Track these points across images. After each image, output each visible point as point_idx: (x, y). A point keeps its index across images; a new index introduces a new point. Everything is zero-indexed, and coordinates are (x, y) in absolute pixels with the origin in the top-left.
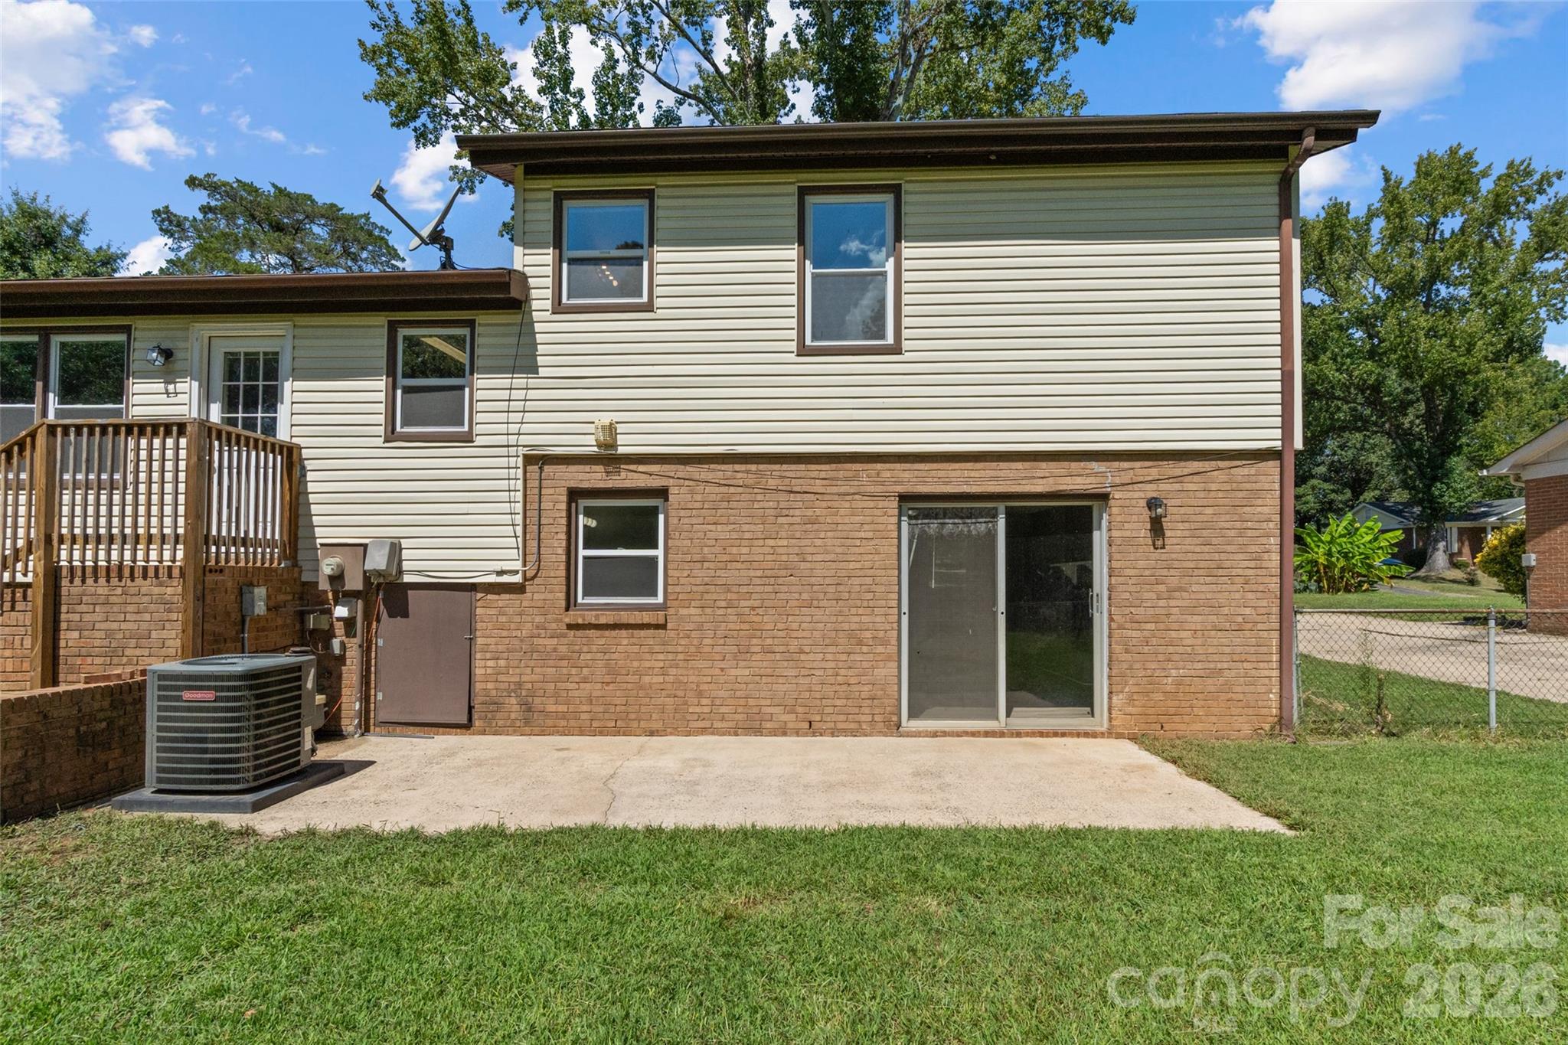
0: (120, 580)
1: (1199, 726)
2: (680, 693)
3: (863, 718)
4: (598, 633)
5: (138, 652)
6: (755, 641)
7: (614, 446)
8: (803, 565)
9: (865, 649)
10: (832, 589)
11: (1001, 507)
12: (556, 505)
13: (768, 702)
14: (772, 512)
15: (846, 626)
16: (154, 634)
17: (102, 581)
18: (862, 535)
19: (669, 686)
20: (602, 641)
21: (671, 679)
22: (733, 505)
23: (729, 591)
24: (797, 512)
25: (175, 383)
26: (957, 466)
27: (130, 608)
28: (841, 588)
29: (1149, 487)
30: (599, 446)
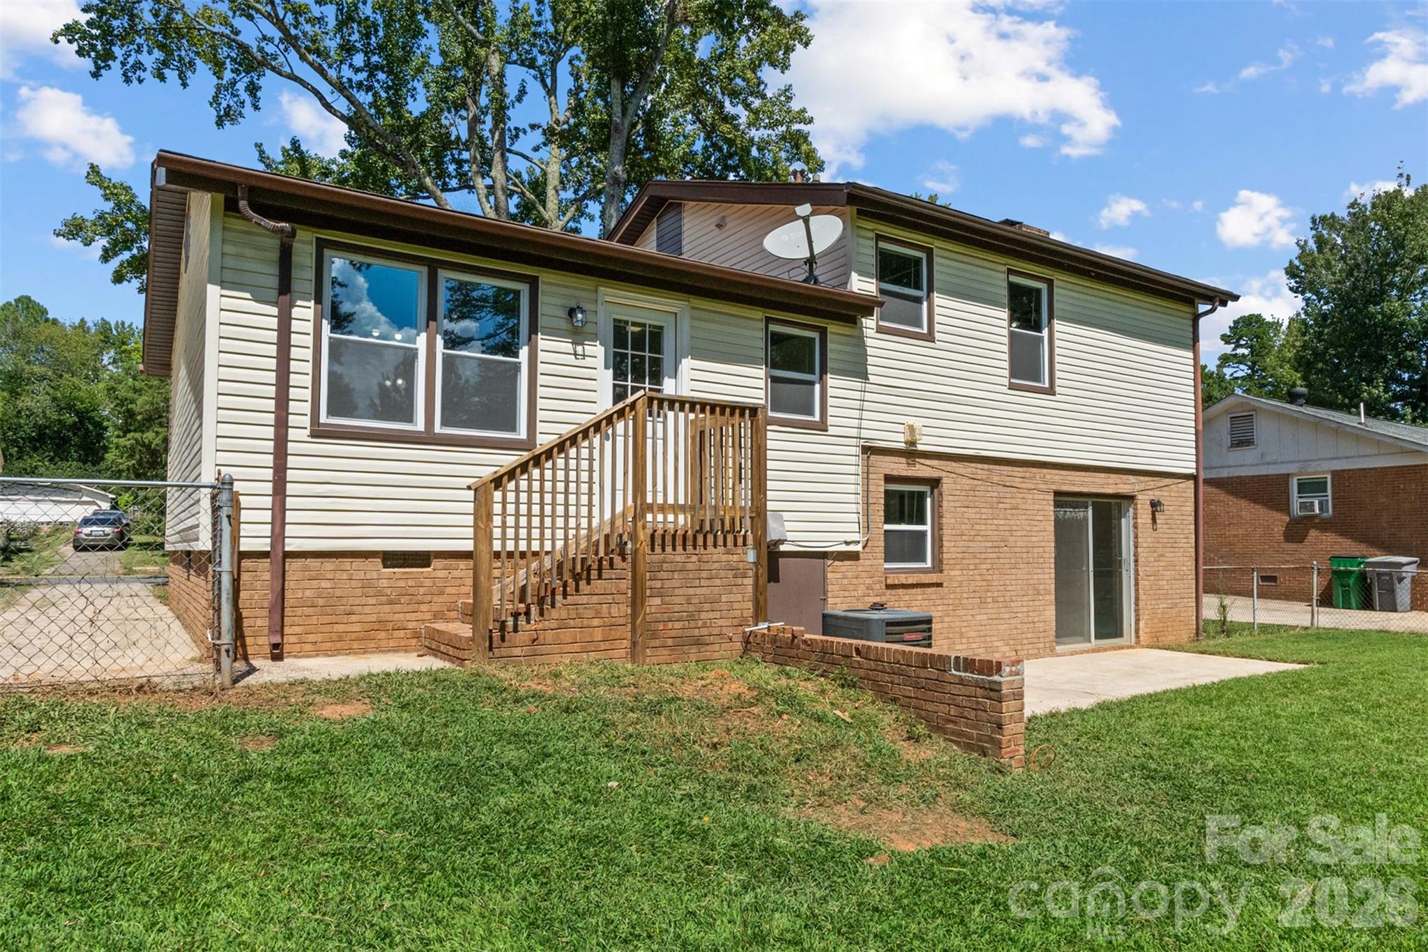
0: (695, 548)
1: (1170, 638)
2: (951, 636)
3: (1041, 645)
4: (905, 591)
5: (711, 615)
6: (989, 594)
7: (913, 443)
8: (1011, 539)
9: (1041, 597)
10: (1025, 555)
11: (1090, 501)
12: (879, 488)
13: (996, 639)
14: (995, 500)
15: (1031, 582)
16: (724, 598)
17: (679, 548)
18: (1039, 518)
19: (944, 631)
20: (907, 598)
21: (945, 625)
22: (977, 493)
23: (975, 558)
24: (1008, 501)
25: (583, 344)
26: (1078, 473)
27: (704, 574)
28: (1030, 555)
29: (1150, 493)
30: (905, 443)
